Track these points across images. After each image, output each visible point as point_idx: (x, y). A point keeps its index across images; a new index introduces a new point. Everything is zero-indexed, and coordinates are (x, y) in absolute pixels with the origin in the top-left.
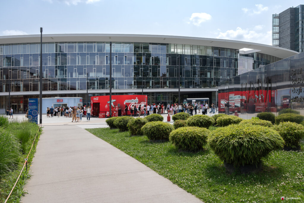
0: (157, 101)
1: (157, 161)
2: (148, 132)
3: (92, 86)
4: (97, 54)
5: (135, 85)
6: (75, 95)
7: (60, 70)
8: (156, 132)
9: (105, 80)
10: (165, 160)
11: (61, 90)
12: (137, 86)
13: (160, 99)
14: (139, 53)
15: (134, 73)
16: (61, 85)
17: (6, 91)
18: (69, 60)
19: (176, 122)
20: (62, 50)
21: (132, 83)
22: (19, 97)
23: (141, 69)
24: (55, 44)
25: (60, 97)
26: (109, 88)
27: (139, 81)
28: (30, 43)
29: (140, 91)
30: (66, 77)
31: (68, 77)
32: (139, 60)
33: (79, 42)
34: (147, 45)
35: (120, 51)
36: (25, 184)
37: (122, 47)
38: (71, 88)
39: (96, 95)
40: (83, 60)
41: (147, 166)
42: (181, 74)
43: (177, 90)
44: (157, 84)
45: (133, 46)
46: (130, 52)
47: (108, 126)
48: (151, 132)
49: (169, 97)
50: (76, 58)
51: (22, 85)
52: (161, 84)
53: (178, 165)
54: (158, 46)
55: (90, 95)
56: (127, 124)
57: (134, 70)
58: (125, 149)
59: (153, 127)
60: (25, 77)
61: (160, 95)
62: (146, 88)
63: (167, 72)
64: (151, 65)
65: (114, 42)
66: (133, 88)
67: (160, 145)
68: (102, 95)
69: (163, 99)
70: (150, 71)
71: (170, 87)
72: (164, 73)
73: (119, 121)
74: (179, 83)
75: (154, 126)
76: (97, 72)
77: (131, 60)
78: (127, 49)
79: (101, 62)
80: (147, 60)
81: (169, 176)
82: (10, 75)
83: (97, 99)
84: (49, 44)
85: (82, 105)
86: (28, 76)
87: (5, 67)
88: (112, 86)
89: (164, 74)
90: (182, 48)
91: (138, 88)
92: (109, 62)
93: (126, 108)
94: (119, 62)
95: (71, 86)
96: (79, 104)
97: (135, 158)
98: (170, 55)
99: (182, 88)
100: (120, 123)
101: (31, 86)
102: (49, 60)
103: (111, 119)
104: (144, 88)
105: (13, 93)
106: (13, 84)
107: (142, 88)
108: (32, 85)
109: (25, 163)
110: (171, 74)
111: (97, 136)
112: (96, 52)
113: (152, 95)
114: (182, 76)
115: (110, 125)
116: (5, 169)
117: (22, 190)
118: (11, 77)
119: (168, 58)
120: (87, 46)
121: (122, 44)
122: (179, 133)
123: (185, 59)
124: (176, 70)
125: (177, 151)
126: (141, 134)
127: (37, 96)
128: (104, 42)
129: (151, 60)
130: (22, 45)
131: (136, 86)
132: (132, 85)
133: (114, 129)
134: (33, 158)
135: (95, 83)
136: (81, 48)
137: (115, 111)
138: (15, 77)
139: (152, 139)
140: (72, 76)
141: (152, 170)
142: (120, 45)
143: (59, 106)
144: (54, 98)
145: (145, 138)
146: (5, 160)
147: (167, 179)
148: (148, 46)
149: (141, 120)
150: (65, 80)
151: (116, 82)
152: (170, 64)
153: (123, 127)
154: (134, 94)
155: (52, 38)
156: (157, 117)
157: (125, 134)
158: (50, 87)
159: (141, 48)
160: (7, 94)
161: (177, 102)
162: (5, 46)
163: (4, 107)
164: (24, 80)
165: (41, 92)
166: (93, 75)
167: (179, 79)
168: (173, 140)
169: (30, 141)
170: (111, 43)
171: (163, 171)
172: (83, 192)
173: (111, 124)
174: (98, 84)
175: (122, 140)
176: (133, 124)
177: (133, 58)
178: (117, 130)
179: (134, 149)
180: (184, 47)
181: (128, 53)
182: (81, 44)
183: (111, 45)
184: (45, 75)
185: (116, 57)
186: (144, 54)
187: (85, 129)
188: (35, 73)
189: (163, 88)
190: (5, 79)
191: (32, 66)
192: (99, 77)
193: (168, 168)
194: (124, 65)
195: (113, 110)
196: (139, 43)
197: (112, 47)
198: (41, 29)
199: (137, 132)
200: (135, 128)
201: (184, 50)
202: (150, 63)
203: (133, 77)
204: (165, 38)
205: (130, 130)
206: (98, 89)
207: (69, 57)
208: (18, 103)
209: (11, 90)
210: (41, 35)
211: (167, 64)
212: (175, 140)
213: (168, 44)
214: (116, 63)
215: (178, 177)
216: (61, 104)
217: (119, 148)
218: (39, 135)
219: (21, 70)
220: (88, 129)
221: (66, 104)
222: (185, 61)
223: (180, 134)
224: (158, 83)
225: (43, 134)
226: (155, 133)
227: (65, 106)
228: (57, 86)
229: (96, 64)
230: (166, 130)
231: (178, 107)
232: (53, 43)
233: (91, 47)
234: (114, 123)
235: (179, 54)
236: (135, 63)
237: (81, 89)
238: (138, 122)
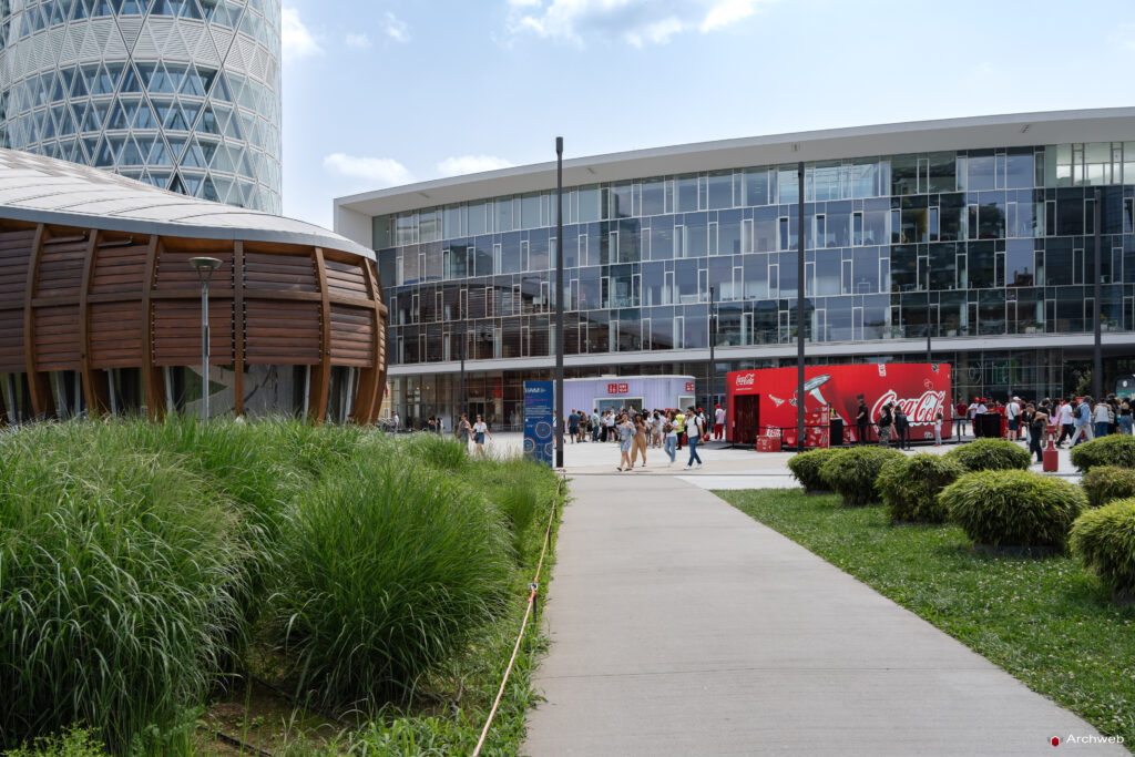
0: (993, 388)
1: (1017, 634)
2: (968, 513)
3: (729, 333)
4: (748, 213)
5: (895, 323)
6: (668, 368)
7: (617, 281)
8: (1004, 512)
9: (776, 310)
10: (1053, 629)
11: (622, 349)
12: (907, 329)
13: (1007, 380)
14: (911, 198)
15: (894, 277)
16: (621, 333)
17: (453, 358)
18: (646, 243)
19: (1095, 477)
20: (621, 211)
21: (883, 314)
22: (489, 376)
23: (923, 261)
24: (599, 192)
25: (618, 375)
26: (795, 339)
27: (911, 306)
28: (522, 196)
29: (918, 345)
30: (637, 303)
31: (645, 301)
32: (911, 225)
33: (682, 177)
34: (948, 162)
35: (834, 196)
36: (534, 667)
37: (843, 177)
38: (653, 344)
39: (743, 365)
40: (697, 241)
41: (974, 651)
42: (1105, 269)
43: (1086, 339)
44: (990, 318)
45: (886, 170)
46: (876, 194)
47: (796, 484)
48: (980, 513)
49: (1047, 370)
50: (671, 236)
51: (497, 339)
52: (1011, 317)
53: (1119, 659)
54: (995, 159)
55: (719, 367)
56: (874, 475)
57: (892, 265)
58: (872, 576)
59: (991, 491)
60: (508, 309)
61: (1003, 363)
62: (943, 334)
63: (1039, 263)
64: (966, 239)
65: (812, 163)
66: (887, 336)
67: (1026, 569)
68: (767, 365)
69: (1020, 379)
70: (961, 267)
71: (1050, 329)
72: (1021, 272)
73: (843, 465)
74: (1096, 309)
75: (994, 489)
76: (747, 280)
77: (878, 227)
78: (860, 185)
79: (763, 243)
80: (949, 223)
81: (1082, 701)
82: (464, 305)
83: (751, 382)
84: (583, 192)
85: (694, 404)
86: (516, 304)
87: (448, 279)
88: (803, 332)
89: (1020, 276)
90: (1109, 160)
91: (910, 334)
92: (792, 240)
93: (863, 414)
94: (833, 237)
95: (653, 335)
96: (682, 399)
97: (917, 613)
98: (1051, 192)
99: (1108, 331)
100: (844, 471)
101: (525, 340)
102: (583, 246)
103: (808, 457)
104: (934, 334)
105: (473, 365)
106: (472, 335)
107: (925, 335)
108: (529, 337)
109: (531, 599)
110: (1057, 273)
111: (757, 518)
112: (743, 206)
113: (970, 364)
114: (1107, 280)
115: (804, 481)
116: (478, 611)
117: (527, 685)
118: (465, 310)
119: (1041, 209)
120: (710, 185)
121: (843, 168)
122: (1119, 523)
123: (1124, 205)
124: (1079, 254)
125: (1110, 600)
126: (935, 517)
127: (544, 373)
128: (772, 167)
129: (964, 219)
130: (498, 204)
131: (901, 328)
132: (883, 324)
133: (820, 495)
134: (550, 583)
135: (739, 322)
136: (687, 196)
137: (820, 426)
138: (478, 309)
139: (985, 541)
140: (657, 299)
141: (995, 666)
142: (835, 173)
143: (616, 404)
144: (599, 378)
145: (953, 535)
146: (476, 582)
147: (1072, 713)
148: (953, 165)
149: (935, 464)
150: (634, 314)
151: (821, 316)
152: (1050, 232)
153: (859, 489)
154: (891, 358)
155: (590, 169)
156: (1003, 451)
157: (865, 516)
158: (587, 341)
159: (923, 175)
160: (455, 367)
161: (1086, 391)
162: (447, 212)
163: (447, 409)
164: (505, 320)
165: (560, 361)
166: (731, 292)
167: (1097, 290)
168: (1085, 552)
169: (535, 525)
170: (801, 167)
171: (1047, 678)
172: (727, 719)
173: (807, 475)
174: (749, 323)
175: (857, 537)
176: (903, 478)
177: (888, 216)
178: (834, 498)
179: (913, 578)
180: (1117, 154)
181: (867, 200)
182: (689, 182)
183: (801, 175)
184: (567, 302)
185: (856, 215)
186: (934, 198)
187: (711, 491)
188: (538, 296)
189: (1021, 331)
190: (448, 320)
191: (528, 272)
192: (754, 297)
193: (1073, 668)
194: (852, 246)
195: (812, 422)
196: (914, 156)
197: (806, 180)
198: (559, 141)
199: (918, 508)
200: (911, 495)
201: (1117, 167)
202: (959, 234)
203: (888, 292)
204: (1026, 123)
205: (886, 501)
206: (749, 342)
207: (646, 232)
208: (488, 397)
209: (467, 354)
210: (560, 161)
211: (1040, 231)
212: (1097, 552)
213: (1041, 148)
214: (821, 243)
215: (1124, 712)
216: (621, 401)
217: (849, 571)
218: (561, 505)
219: (496, 288)
220: (724, 491)
221: (640, 401)
222: (1125, 215)
223: (1124, 526)
224: (998, 314)
225: (572, 502)
226: (998, 520)
227: (634, 408)
228: (608, 337)
229: (743, 253)
230: (1049, 507)
231: (1092, 410)
232: (592, 187)
233: (727, 187)
234: (824, 471)
235: (1093, 184)
236: (895, 238)
237: (688, 347)
238: (920, 472)
